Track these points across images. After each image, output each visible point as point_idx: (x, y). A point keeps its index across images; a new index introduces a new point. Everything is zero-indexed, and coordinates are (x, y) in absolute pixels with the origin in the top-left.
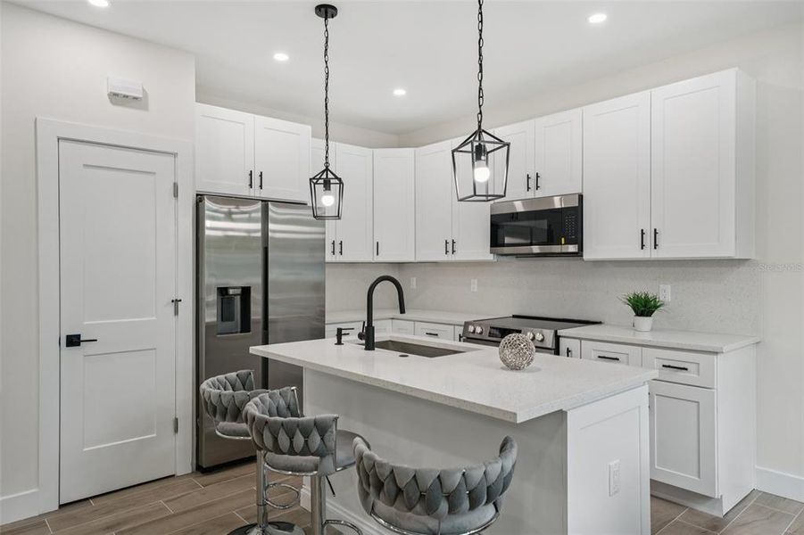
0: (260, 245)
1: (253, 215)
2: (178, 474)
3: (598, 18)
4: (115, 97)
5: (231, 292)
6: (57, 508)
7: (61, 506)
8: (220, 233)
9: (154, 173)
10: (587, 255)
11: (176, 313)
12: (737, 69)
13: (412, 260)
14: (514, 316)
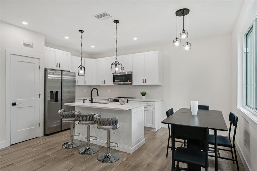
0: (60, 81)
1: (59, 73)
2: (40, 136)
3: (135, 39)
4: (25, 45)
5: (54, 92)
6: (10, 145)
7: (11, 145)
8: (51, 78)
9: (34, 63)
10: (133, 84)
11: (40, 97)
12: (158, 51)
13: (94, 85)
14: (118, 97)
